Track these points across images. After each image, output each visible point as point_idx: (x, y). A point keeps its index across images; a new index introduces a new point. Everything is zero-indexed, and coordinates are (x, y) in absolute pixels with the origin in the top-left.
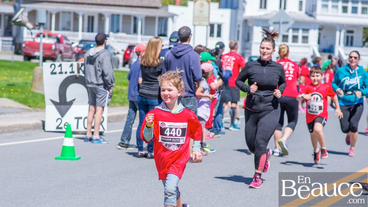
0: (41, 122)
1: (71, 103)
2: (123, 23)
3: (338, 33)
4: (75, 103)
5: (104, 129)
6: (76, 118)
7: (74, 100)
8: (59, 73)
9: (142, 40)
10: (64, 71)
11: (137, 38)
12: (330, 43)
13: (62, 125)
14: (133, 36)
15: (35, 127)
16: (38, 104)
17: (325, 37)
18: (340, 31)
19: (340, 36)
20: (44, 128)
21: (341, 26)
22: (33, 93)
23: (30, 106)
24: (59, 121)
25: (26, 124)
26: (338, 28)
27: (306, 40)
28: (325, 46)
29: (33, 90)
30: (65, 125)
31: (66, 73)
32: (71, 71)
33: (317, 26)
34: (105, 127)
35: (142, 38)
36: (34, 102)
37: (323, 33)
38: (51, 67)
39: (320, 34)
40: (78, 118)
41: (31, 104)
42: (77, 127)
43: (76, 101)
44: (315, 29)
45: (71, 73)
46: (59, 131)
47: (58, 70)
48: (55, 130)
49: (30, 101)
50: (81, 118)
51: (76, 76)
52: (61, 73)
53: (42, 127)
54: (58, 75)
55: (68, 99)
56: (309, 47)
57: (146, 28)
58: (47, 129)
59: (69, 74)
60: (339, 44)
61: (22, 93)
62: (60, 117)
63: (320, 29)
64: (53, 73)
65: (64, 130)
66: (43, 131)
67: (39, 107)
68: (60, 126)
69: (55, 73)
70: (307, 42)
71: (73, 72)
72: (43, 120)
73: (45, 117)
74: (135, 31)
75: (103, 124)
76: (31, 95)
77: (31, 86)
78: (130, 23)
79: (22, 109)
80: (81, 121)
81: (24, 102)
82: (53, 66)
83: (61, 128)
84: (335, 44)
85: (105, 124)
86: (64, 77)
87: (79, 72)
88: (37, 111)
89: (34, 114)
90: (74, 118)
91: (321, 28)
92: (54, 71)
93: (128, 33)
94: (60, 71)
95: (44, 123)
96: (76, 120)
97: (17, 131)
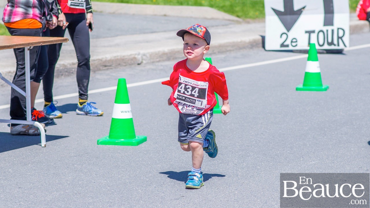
0: (260, 38)
1: (300, 12)
4: (304, 12)
5: (345, 46)
6: (306, 32)
7: (304, 8)
13: (288, 42)
15: (252, 45)
20: (264, 46)
24: (284, 36)
25: (241, 42)
30: (292, 42)
34: (347, 43)
40: (310, 32)
42: (309, 43)
43: (306, 9)
46: (284, 49)
48: (279, 48)
50: (313, 32)
53: (261, 45)
55: (296, 7)
58: (267, 47)
62: (285, 31)
65: (291, 48)
66: (263, 49)
68: (286, 43)
72: (263, 35)
73: (265, 32)
75: (344, 39)
80: (314, 36)
83: (287, 46)
85: (346, 39)
90: (304, 32)
95: (263, 38)
96: (307, 35)
97: (230, 51)
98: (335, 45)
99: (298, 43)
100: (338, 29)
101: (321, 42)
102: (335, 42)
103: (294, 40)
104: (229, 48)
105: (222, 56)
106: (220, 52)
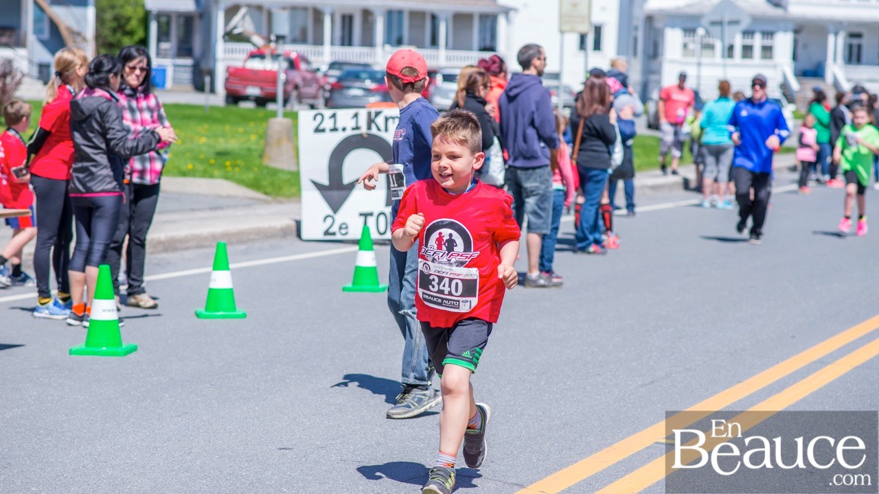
0: (293, 224)
1: (351, 187)
2: (411, 26)
3: (831, 38)
4: (356, 188)
6: (361, 215)
8: (331, 130)
9: (448, 58)
10: (340, 126)
11: (438, 55)
12: (814, 59)
14: (429, 51)
15: (284, 233)
16: (280, 188)
17: (805, 46)
18: (836, 34)
19: (836, 44)
20: (299, 235)
21: (838, 25)
22: (267, 167)
23: (266, 193)
24: (330, 220)
25: (269, 228)
26: (832, 28)
27: (768, 54)
28: (807, 65)
29: (266, 162)
30: (340, 228)
31: (344, 130)
32: (354, 125)
33: (791, 26)
36: (272, 184)
37: (801, 37)
39: (796, 41)
40: (366, 215)
41: (269, 190)
44: (786, 31)
45: (353, 129)
46: (329, 239)
47: (328, 124)
49: (265, 183)
50: (371, 214)
51: (361, 135)
52: (335, 129)
53: (295, 233)
54: (328, 134)
55: (346, 180)
56: (775, 66)
57: (455, 34)
58: (304, 236)
59: (350, 132)
60: (835, 59)
61: (248, 168)
62: (330, 212)
63: (796, 32)
64: (318, 130)
65: (338, 237)
66: (299, 239)
67: (283, 195)
69: (323, 131)
70: (771, 58)
71: (357, 128)
73: (300, 215)
74: (434, 41)
76: (265, 172)
77: (261, 156)
78: (423, 26)
79: (252, 199)
80: (372, 221)
81: (255, 185)
82: (319, 118)
84: (825, 60)
86: (339, 136)
88: (281, 202)
89: (275, 208)
90: (358, 215)
91: (800, 29)
92: (321, 127)
93: (420, 45)
94: (332, 126)
95: (298, 224)
96: (362, 218)
97: (253, 240)
99: (350, 230)
103: (344, 226)
104: (252, 237)
105: (243, 247)
106: (240, 242)
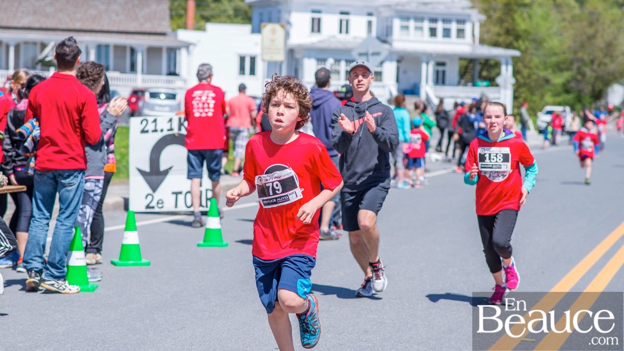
1: (166, 172)
2: (115, 57)
3: (424, 66)
4: (171, 172)
6: (173, 193)
7: (170, 168)
8: (153, 131)
9: (144, 81)
10: (159, 128)
11: (136, 79)
12: (412, 81)
13: (154, 204)
14: (129, 76)
15: (114, 207)
17: (405, 72)
18: (427, 63)
19: (428, 71)
20: (126, 209)
21: (429, 57)
24: (150, 198)
26: (424, 59)
27: (379, 77)
28: (407, 86)
30: (158, 203)
31: (162, 131)
32: (169, 127)
33: (395, 57)
35: (143, 79)
37: (402, 66)
38: (141, 123)
39: (398, 69)
40: (177, 194)
42: (176, 205)
43: (173, 169)
44: (391, 60)
45: (168, 130)
46: (150, 211)
47: (151, 127)
48: (144, 210)
50: (181, 193)
51: (174, 135)
52: (155, 131)
54: (150, 134)
55: (163, 168)
56: (384, 87)
57: (148, 63)
59: (166, 133)
60: (427, 82)
62: (151, 192)
63: (399, 61)
64: (143, 131)
65: (156, 210)
68: (151, 205)
69: (147, 132)
70: (381, 80)
71: (171, 129)
72: (126, 197)
74: (133, 68)
78: (124, 57)
82: (145, 122)
83: (153, 207)
84: (420, 82)
86: (158, 136)
87: (180, 129)
90: (171, 193)
91: (401, 59)
92: (146, 129)
93: (123, 71)
94: (153, 128)
95: (127, 201)
96: (174, 196)
98: (203, 207)
99: (165, 205)
100: (207, 190)
101: (189, 204)
102: (204, 203)
103: (160, 202)
